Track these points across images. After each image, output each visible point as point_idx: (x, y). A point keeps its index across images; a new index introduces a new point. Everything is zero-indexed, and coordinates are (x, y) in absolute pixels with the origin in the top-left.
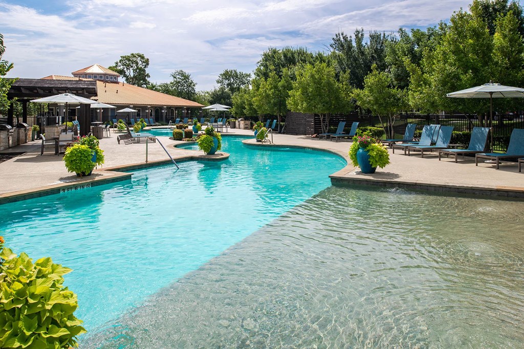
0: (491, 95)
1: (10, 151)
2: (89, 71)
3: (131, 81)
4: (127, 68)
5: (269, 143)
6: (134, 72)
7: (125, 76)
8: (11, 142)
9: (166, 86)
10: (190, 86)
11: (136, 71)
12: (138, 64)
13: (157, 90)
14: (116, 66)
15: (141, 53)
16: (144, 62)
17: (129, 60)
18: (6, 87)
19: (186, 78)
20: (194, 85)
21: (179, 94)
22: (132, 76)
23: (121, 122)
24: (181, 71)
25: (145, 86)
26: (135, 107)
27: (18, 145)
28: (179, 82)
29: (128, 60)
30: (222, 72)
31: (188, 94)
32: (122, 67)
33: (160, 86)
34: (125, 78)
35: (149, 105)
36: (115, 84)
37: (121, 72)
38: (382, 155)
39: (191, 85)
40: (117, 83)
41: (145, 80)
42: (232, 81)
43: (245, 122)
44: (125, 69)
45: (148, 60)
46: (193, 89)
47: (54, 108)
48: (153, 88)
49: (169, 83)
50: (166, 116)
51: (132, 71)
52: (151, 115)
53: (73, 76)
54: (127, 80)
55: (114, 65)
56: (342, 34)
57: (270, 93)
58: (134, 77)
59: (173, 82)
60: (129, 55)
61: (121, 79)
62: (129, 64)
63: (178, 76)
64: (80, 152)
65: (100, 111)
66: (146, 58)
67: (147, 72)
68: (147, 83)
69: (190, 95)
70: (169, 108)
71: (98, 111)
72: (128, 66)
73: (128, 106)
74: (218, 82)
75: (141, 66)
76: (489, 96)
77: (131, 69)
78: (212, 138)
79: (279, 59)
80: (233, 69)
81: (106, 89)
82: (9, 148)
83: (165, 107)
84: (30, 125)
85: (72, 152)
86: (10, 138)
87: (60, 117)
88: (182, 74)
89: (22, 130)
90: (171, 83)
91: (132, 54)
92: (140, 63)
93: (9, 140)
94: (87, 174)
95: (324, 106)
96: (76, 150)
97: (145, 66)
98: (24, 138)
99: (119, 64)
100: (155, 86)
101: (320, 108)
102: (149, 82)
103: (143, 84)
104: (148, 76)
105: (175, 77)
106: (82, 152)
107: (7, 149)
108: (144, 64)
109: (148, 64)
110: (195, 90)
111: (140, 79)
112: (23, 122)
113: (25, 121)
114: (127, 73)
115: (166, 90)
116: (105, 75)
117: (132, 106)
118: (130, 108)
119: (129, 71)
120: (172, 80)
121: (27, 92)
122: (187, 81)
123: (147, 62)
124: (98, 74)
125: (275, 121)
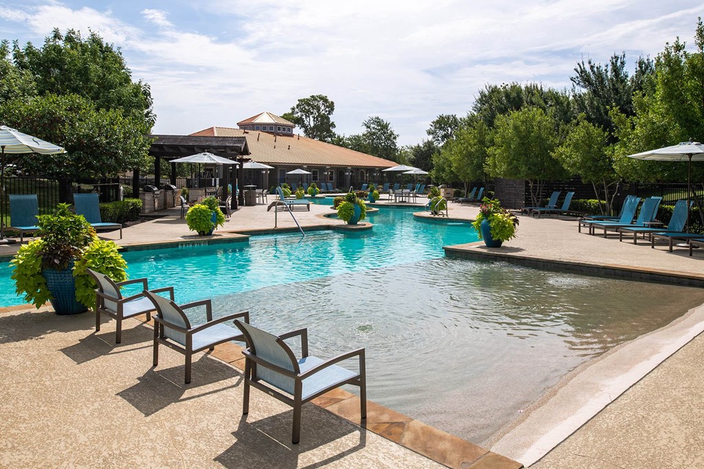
0: (690, 157)
1: (156, 214)
2: (258, 121)
3: (311, 133)
4: (306, 116)
5: (441, 216)
6: (314, 121)
7: (304, 126)
8: (156, 204)
9: (357, 138)
10: (389, 139)
11: (317, 120)
12: (319, 110)
13: (344, 145)
14: (293, 113)
15: (324, 95)
16: (327, 107)
17: (309, 105)
18: (146, 147)
19: (383, 127)
20: (395, 138)
21: (374, 151)
22: (312, 125)
23: (285, 187)
24: (378, 118)
25: (330, 139)
26: (309, 167)
27: (165, 208)
28: (374, 134)
29: (307, 105)
30: (436, 119)
31: (386, 150)
32: (299, 114)
33: (349, 139)
34: (303, 129)
35: (328, 165)
36: (289, 138)
37: (299, 121)
38: (504, 227)
39: (391, 137)
40: (292, 135)
41: (329, 131)
42: (450, 130)
43: (445, 191)
44: (304, 117)
45: (332, 103)
46: (394, 143)
47: (213, 168)
48: (339, 142)
49: (361, 135)
50: (351, 180)
51: (312, 119)
52: (331, 178)
53: (238, 127)
54: (305, 132)
55: (290, 112)
56: (590, 63)
57: (473, 150)
58: (315, 126)
59: (366, 133)
60: (309, 97)
61: (298, 131)
62: (309, 111)
63: (372, 126)
64: (200, 211)
65: (266, 172)
66: (330, 100)
67: (331, 121)
68: (332, 135)
69: (389, 152)
70: (356, 169)
71: (264, 172)
72: (308, 113)
73: (300, 166)
74: (429, 133)
75: (324, 112)
76: (688, 159)
77: (311, 116)
78: (352, 205)
79: (500, 100)
80: (450, 114)
81: (276, 144)
82: (155, 211)
83: (350, 168)
84: (179, 187)
85: (192, 211)
86: (156, 200)
87: (218, 179)
88: (378, 122)
89: (169, 192)
90: (364, 135)
91: (313, 97)
92: (323, 108)
93: (155, 203)
94: (206, 233)
95: (530, 169)
96: (196, 209)
97: (329, 112)
98: (171, 201)
99: (296, 110)
100: (342, 139)
101: (523, 172)
102: (334, 134)
103: (326, 137)
104: (333, 125)
105: (368, 127)
106: (201, 212)
107: (153, 212)
108: (327, 109)
109: (333, 109)
110: (397, 144)
111: (323, 130)
112: (172, 184)
113: (174, 183)
114: (306, 122)
115: (357, 145)
116: (276, 125)
117: (305, 166)
118: (303, 169)
119: (308, 119)
120: (364, 130)
121: (171, 151)
122: (385, 133)
123: (331, 107)
124: (268, 124)
125: (482, 189)
